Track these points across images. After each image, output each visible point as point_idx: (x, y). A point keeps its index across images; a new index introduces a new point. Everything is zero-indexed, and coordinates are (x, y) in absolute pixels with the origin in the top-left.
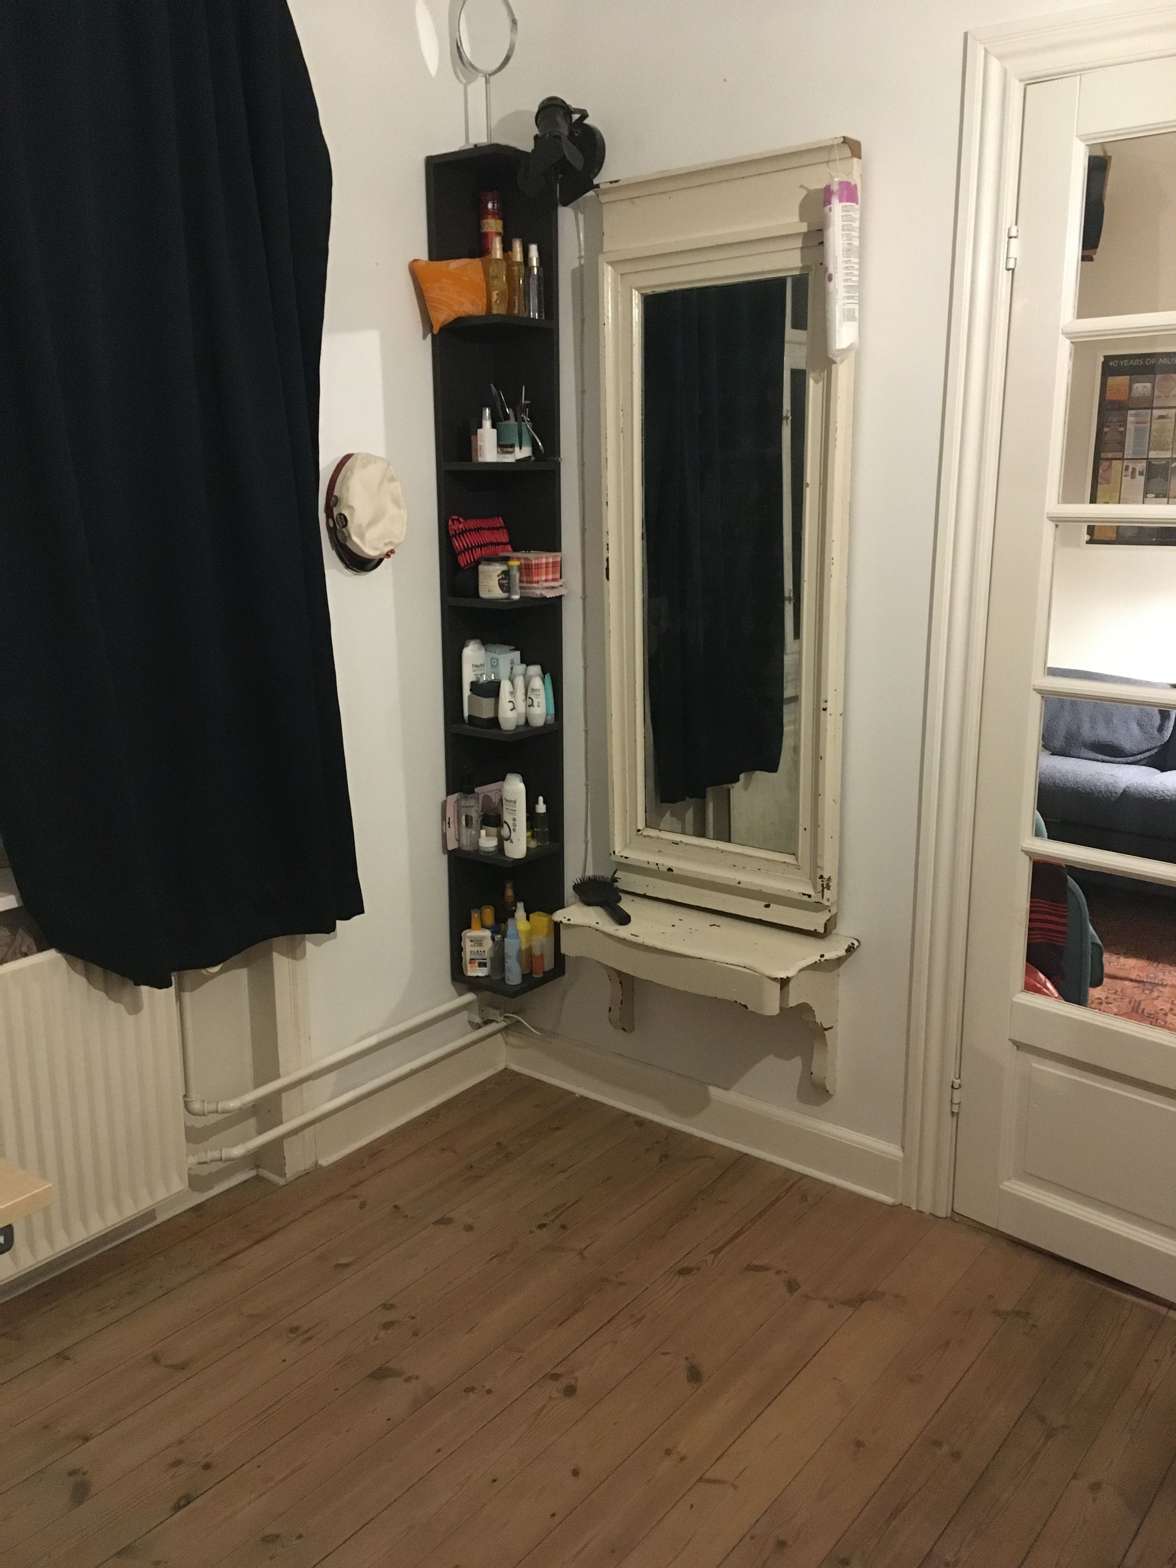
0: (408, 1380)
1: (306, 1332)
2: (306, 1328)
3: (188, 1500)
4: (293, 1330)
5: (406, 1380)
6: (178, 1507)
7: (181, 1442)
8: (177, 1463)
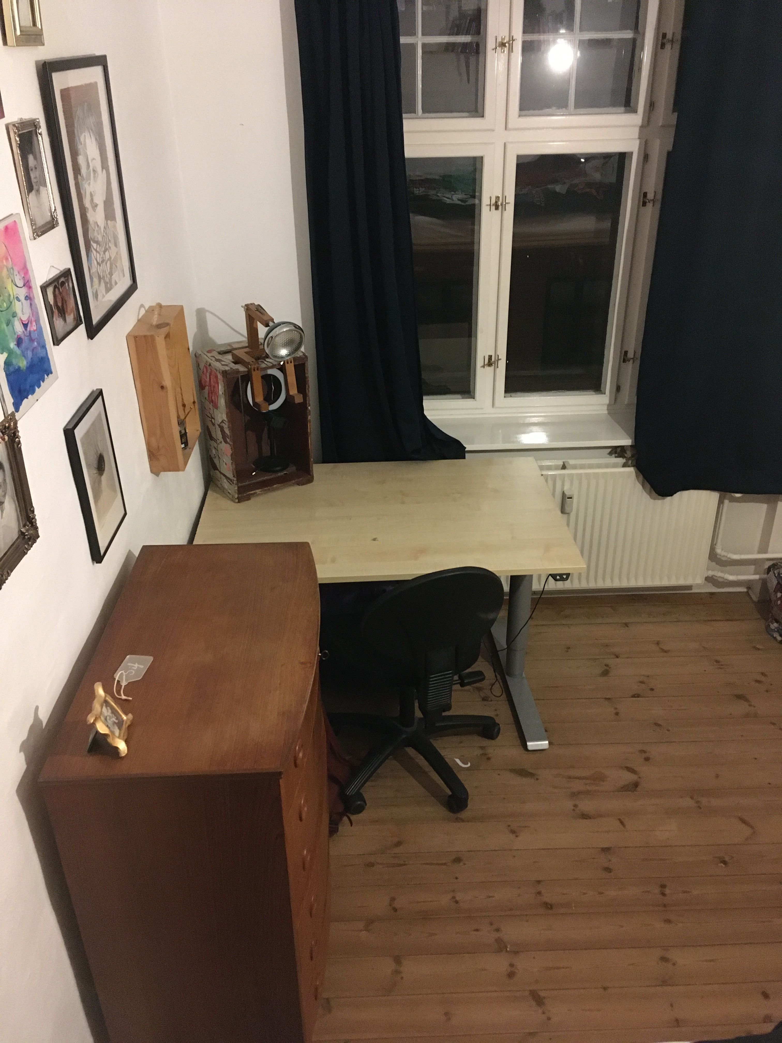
0: (750, 705)
1: (722, 665)
2: (722, 664)
3: (638, 696)
4: (717, 661)
5: (749, 705)
6: (633, 696)
7: (648, 677)
8: (642, 682)
